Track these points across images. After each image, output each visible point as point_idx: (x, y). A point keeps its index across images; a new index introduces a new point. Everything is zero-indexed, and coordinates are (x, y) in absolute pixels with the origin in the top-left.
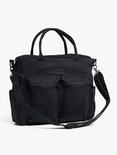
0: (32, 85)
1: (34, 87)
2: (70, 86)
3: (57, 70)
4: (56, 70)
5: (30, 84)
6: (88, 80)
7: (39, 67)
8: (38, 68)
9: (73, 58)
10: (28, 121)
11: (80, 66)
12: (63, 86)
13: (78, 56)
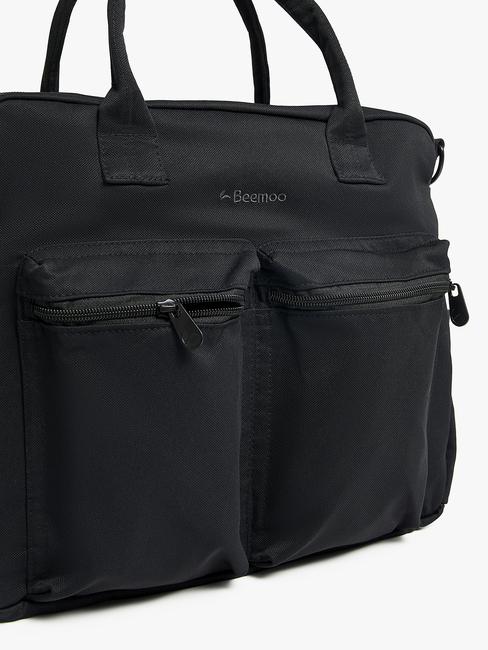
1: (79, 324)
2: (331, 308)
3: (239, 197)
4: (229, 202)
5: (49, 305)
6: (431, 266)
7: (115, 176)
8: (106, 184)
10: (39, 586)
11: (378, 178)
12: (283, 309)
13: (364, 117)
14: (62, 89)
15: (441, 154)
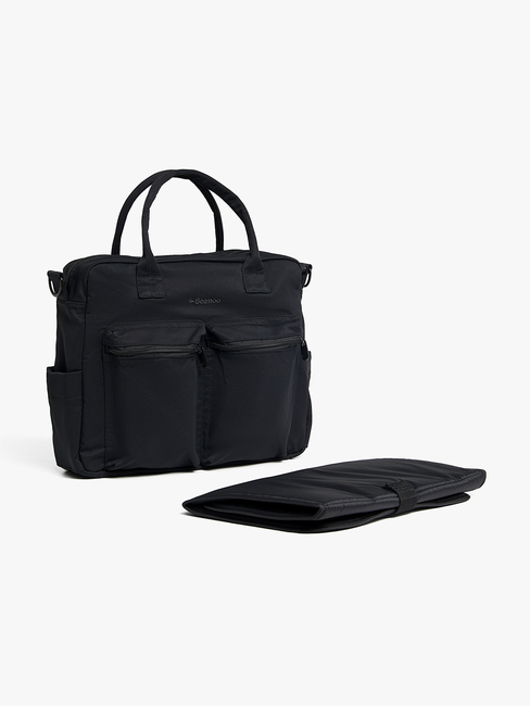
0: (124, 351)
1: (127, 356)
3: (198, 301)
4: (194, 304)
5: (116, 348)
7: (144, 295)
8: (139, 298)
9: (246, 265)
10: (109, 464)
11: (267, 290)
12: (217, 351)
13: (261, 258)
14: (122, 253)
15: (310, 273)
